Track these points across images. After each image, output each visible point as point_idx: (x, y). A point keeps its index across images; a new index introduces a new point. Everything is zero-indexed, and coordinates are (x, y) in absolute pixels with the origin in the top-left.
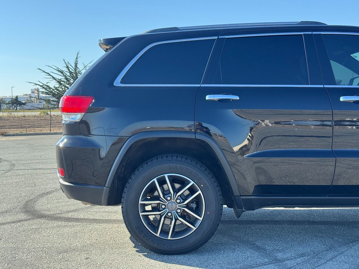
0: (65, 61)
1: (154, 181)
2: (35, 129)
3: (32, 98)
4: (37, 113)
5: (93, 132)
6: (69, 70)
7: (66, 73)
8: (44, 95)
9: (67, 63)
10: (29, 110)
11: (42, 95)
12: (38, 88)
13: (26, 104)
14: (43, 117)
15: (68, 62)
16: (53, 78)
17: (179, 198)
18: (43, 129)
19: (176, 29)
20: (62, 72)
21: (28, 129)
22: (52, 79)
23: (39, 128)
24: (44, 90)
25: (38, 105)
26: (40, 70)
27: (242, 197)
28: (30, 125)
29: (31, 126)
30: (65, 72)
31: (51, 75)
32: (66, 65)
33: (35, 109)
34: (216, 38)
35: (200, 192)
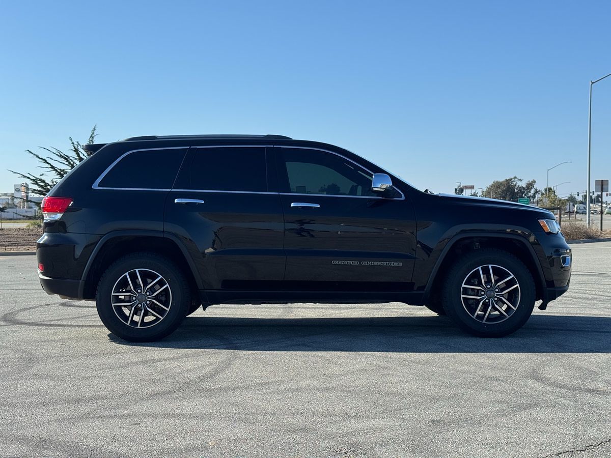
0: (72, 141)
1: (126, 275)
2: (19, 247)
3: (15, 200)
4: (23, 225)
5: (69, 230)
6: (78, 155)
7: (74, 160)
8: (37, 196)
9: (76, 143)
10: (11, 219)
11: (32, 194)
12: (26, 183)
13: (5, 211)
14: (32, 230)
15: (78, 142)
16: (52, 167)
17: (149, 290)
18: (31, 248)
19: (154, 137)
20: (66, 158)
21: (7, 248)
22: (51, 169)
23: (26, 247)
24: (36, 187)
25: (26, 211)
26: (31, 152)
27: (206, 291)
28: (12, 242)
29: (12, 244)
30: (71, 158)
31: (48, 163)
32: (74, 147)
33: (20, 219)
34: (188, 147)
35: (167, 285)
